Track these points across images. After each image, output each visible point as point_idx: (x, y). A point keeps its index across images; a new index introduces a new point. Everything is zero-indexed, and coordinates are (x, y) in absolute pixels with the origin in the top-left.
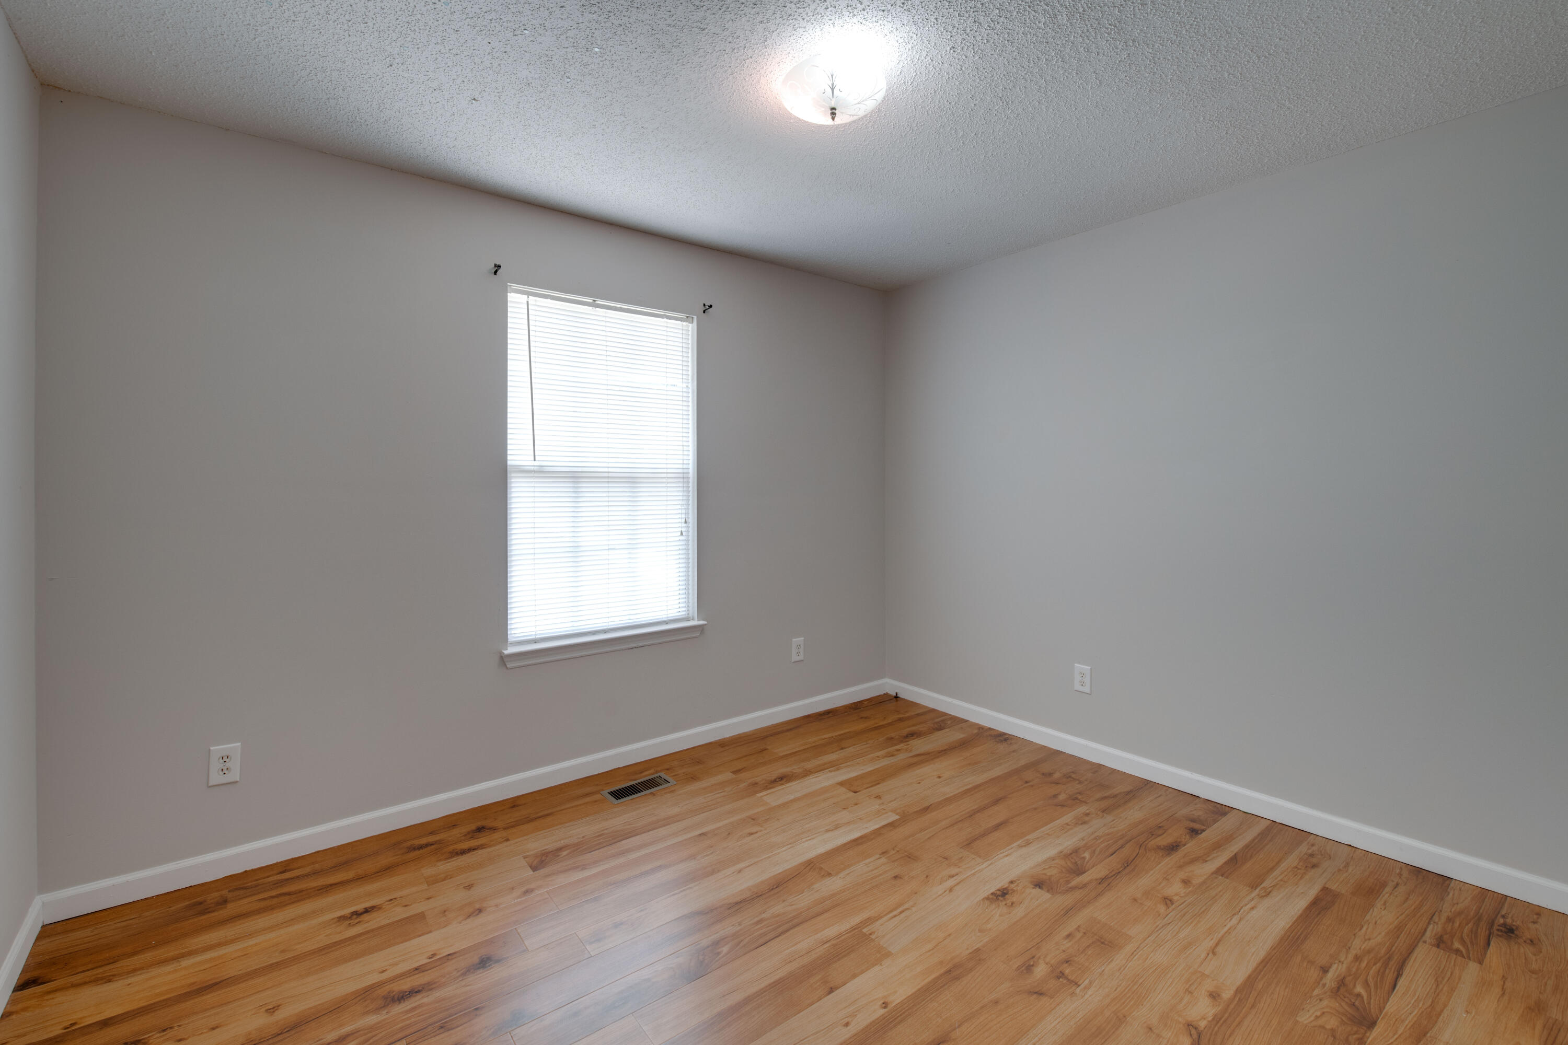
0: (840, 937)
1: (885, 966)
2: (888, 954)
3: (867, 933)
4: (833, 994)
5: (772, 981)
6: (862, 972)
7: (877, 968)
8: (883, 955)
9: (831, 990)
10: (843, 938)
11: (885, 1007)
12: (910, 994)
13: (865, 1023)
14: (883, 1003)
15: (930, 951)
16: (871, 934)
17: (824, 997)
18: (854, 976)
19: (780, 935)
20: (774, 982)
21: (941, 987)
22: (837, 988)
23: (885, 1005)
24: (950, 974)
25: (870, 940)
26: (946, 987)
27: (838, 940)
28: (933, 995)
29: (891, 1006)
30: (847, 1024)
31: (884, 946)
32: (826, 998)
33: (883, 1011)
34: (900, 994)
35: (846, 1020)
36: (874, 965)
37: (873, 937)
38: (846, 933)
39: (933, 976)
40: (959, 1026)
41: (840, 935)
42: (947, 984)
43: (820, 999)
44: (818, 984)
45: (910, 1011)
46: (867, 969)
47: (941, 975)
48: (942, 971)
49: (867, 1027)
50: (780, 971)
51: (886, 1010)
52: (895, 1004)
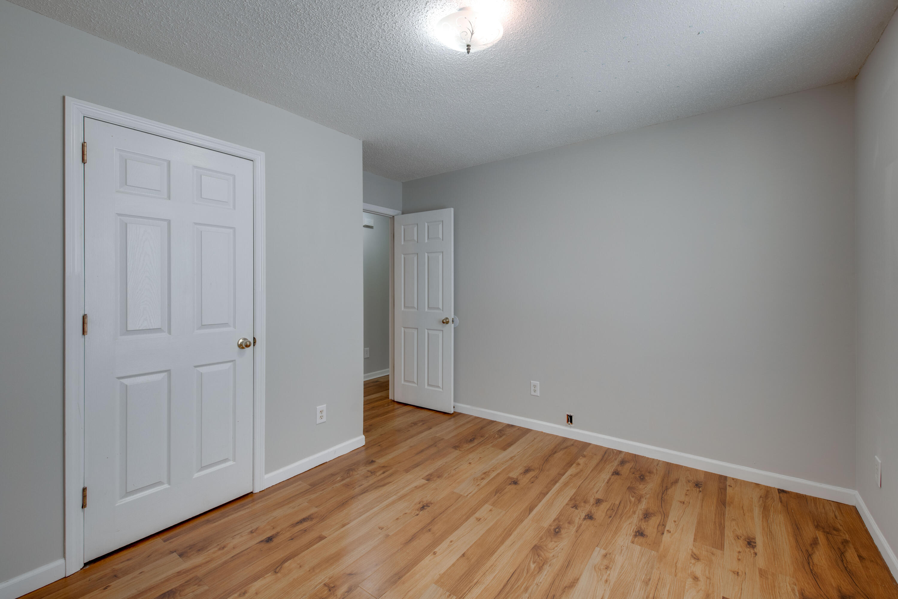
0: (469, 589)
1: (438, 574)
2: (436, 582)
3: (452, 595)
4: (462, 553)
5: (496, 554)
6: (450, 568)
7: (442, 572)
8: (439, 582)
9: (463, 555)
10: (467, 589)
11: (435, 552)
12: (422, 561)
13: (443, 543)
14: (436, 554)
15: (410, 591)
16: (450, 595)
17: (466, 551)
18: (453, 565)
19: (508, 581)
20: (494, 553)
21: (405, 568)
22: (461, 557)
23: (435, 553)
24: (399, 577)
25: (449, 590)
26: (403, 569)
27: (469, 586)
28: (410, 563)
29: (432, 553)
30: (451, 542)
31: (440, 588)
32: (465, 551)
33: (435, 550)
34: (428, 560)
35: (452, 543)
36: (444, 573)
37: (448, 594)
38: (465, 593)
39: (409, 573)
40: (398, 550)
41: (470, 590)
42: (402, 570)
43: (468, 550)
44: (471, 557)
45: (422, 553)
46: (447, 570)
47: (405, 575)
48: (403, 579)
49: (442, 542)
50: (495, 560)
51: (434, 551)
52: (430, 555)
